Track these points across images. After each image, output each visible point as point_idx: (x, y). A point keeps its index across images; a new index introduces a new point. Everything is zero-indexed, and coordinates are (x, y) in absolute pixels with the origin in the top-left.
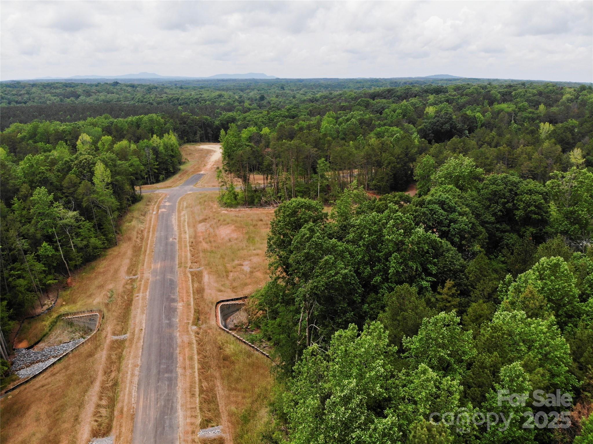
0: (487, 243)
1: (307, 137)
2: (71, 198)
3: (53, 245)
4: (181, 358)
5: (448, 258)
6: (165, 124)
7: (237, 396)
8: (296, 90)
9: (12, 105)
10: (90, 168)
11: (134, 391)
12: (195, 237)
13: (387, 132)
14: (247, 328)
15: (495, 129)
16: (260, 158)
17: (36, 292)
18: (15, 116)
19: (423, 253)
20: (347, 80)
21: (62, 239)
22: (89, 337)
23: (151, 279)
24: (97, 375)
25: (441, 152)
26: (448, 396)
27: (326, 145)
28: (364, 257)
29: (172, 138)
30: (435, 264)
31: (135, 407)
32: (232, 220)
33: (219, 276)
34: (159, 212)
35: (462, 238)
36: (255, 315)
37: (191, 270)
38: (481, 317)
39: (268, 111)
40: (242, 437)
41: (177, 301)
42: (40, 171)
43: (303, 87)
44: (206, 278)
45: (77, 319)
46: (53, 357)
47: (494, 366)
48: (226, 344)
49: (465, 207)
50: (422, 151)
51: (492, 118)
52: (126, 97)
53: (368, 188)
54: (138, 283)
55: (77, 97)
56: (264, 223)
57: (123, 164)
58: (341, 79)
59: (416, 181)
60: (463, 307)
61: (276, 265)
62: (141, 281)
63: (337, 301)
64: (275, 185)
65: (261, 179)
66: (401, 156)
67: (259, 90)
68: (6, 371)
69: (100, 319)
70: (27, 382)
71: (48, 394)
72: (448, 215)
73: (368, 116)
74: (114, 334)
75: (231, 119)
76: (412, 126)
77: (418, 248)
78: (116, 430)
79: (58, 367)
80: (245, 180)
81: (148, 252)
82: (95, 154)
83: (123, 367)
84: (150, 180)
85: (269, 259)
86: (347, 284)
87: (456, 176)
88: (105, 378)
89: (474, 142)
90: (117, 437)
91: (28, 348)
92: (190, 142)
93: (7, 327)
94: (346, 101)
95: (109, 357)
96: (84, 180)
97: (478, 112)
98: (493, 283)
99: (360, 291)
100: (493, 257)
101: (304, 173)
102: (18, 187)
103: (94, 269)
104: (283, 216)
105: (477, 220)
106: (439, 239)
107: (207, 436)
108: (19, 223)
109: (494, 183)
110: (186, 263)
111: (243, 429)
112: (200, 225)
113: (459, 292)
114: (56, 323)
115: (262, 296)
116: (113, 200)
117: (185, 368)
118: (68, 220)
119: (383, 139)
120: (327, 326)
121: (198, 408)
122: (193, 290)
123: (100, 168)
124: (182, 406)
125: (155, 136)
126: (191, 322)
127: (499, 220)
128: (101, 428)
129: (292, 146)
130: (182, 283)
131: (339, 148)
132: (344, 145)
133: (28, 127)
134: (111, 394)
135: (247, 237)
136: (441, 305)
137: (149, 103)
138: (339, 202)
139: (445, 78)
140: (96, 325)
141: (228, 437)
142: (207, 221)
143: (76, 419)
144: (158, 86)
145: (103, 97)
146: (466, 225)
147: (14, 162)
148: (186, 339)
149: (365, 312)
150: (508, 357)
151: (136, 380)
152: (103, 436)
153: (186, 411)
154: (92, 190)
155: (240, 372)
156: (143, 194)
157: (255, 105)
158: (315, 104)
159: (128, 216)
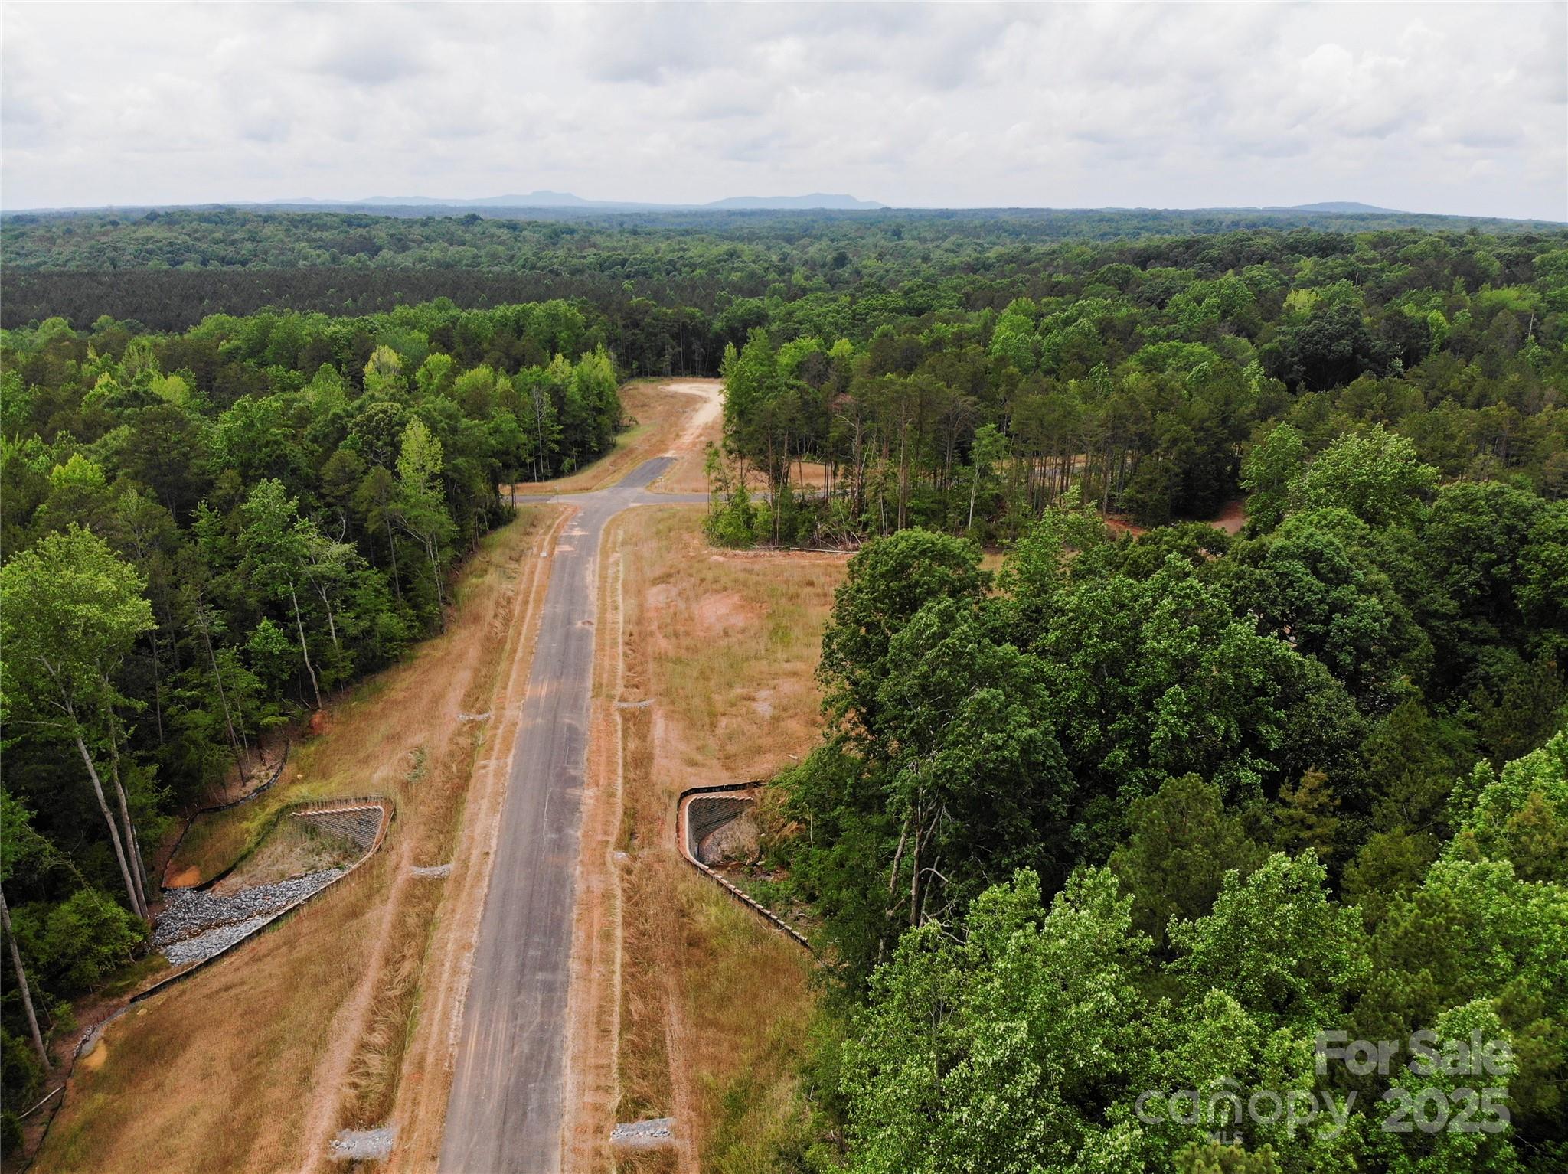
0: (1431, 672)
1: (952, 365)
2: (340, 510)
3: (286, 627)
4: (581, 934)
5: (1316, 709)
6: (586, 328)
7: (717, 1043)
8: (932, 240)
9: (209, 268)
10: (394, 435)
11: (455, 1012)
12: (639, 621)
13: (1175, 355)
14: (754, 864)
15: (1477, 358)
16: (822, 420)
17: (232, 745)
18: (215, 295)
19: (1250, 693)
20: (1073, 212)
21: (309, 613)
22: (355, 866)
23: (520, 724)
24: (366, 966)
25: (1320, 416)
26: (1284, 1079)
27: (1002, 389)
28: (1086, 696)
29: (601, 365)
30: (1279, 724)
31: (456, 1053)
32: (736, 581)
33: (692, 725)
34: (557, 550)
35: (1362, 654)
36: (777, 832)
37: (624, 705)
38: (1394, 871)
39: (852, 296)
40: (723, 1151)
41: (582, 784)
42: (269, 438)
43: (952, 232)
44: (659, 728)
45: (327, 818)
46: (260, 913)
47: (1418, 1005)
48: (697, 905)
49: (1376, 569)
50: (1268, 411)
51: (1472, 326)
52: (494, 256)
53: (1109, 507)
54: (489, 733)
55: (375, 251)
56: (819, 590)
57: (475, 428)
58: (1057, 211)
59: (1244, 493)
60: (1349, 843)
61: (842, 704)
62: (496, 728)
63: (1002, 812)
64: (853, 492)
65: (818, 476)
66: (1208, 424)
67: (832, 241)
68: (139, 945)
69: (385, 821)
70: (188, 975)
71: (240, 1011)
72: (1327, 591)
73: (1124, 312)
74: (418, 862)
75: (754, 317)
76: (1244, 341)
77: (1237, 677)
78: (403, 1111)
79: (270, 939)
80: (778, 476)
81: (519, 654)
82: (406, 401)
83: (433, 950)
84: (539, 471)
85: (823, 687)
86: (1033, 766)
87: (1359, 483)
88: (385, 974)
89: (1415, 392)
90: (403, 1130)
91: (200, 889)
92: (646, 374)
93: (150, 833)
94: (1066, 269)
95: (400, 921)
96: (375, 464)
97: (1436, 308)
98: (1436, 782)
99: (1066, 789)
100: (1444, 709)
101: (935, 461)
102: (213, 477)
103: (380, 691)
104: (872, 576)
105: (1407, 606)
106: (1295, 656)
107: (633, 1141)
108: (204, 568)
109: (1465, 508)
110: (613, 686)
111: (727, 1131)
112: (655, 590)
113: (1338, 802)
114: (275, 825)
115: (800, 783)
116: (444, 518)
117: (588, 961)
118: (327, 564)
119: (1161, 376)
120: (968, 875)
121: (615, 1067)
122: (625, 757)
123: (415, 437)
124: (574, 1059)
125: (559, 357)
126: (612, 840)
127: (1470, 609)
128: (366, 1104)
129: (908, 390)
130: (599, 738)
131: (1038, 398)
132: (1054, 388)
133: (249, 325)
134: (397, 1018)
135: (771, 625)
136: (1286, 836)
137: (551, 271)
138: (1026, 542)
139: (1349, 211)
140: (373, 836)
141: (686, 1148)
142: (672, 580)
143: (305, 1077)
144: (576, 227)
145: (437, 254)
146: (1375, 620)
147: (205, 412)
148: (597, 884)
149: (1077, 844)
150: (1459, 984)
151: (464, 982)
152: (368, 1128)
153: (583, 1072)
154: (393, 492)
155: (730, 981)
156: (518, 505)
157: (821, 279)
158: (980, 278)
159: (478, 561)
